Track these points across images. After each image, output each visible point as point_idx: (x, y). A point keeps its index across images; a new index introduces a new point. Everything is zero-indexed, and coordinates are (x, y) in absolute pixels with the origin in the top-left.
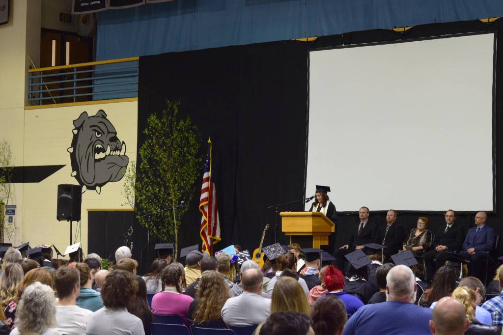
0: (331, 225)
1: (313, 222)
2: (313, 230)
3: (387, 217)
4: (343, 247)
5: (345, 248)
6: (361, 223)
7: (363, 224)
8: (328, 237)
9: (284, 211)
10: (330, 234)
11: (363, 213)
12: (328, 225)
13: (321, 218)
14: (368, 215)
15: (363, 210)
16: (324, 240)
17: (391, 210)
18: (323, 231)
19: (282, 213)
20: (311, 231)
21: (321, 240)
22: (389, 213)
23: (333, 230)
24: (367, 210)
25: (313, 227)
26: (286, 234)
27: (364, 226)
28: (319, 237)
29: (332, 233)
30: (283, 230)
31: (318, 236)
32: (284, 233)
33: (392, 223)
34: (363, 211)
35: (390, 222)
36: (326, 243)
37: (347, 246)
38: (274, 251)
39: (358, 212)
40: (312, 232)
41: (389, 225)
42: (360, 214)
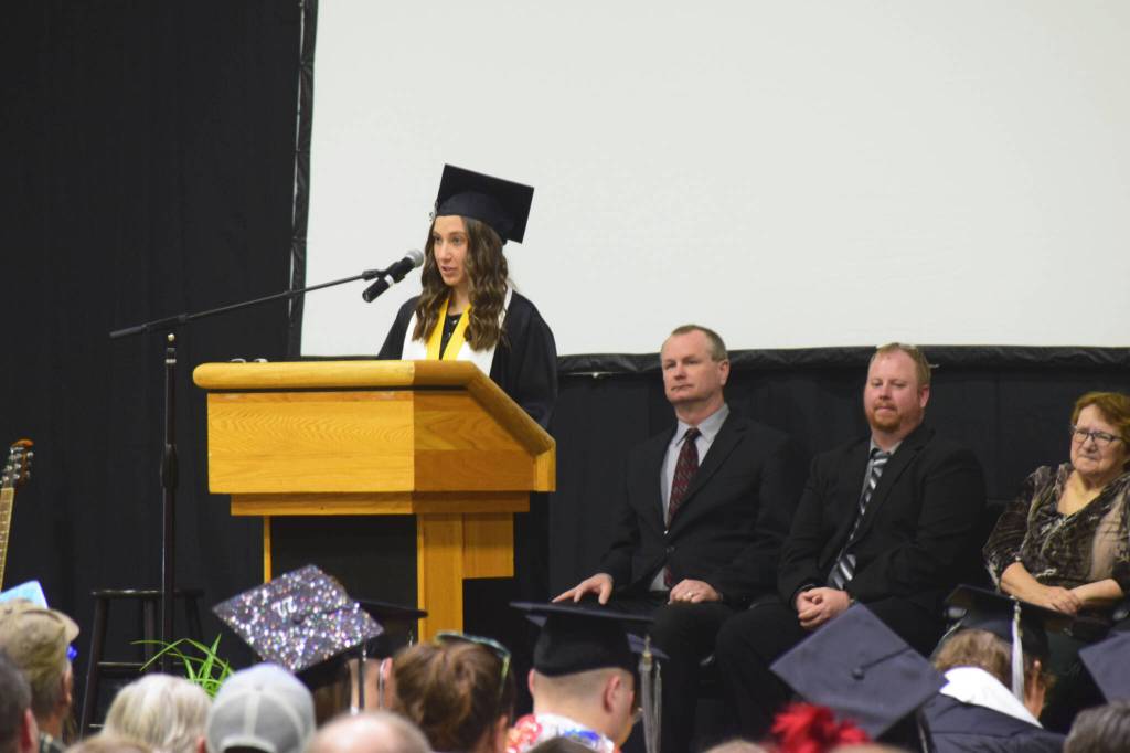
0: (535, 449)
1: (422, 428)
2: (418, 478)
3: (872, 394)
4: (577, 592)
5: (591, 595)
6: (683, 428)
8: (510, 524)
9: (225, 358)
10: (524, 506)
11: (688, 361)
12: (518, 448)
13: (468, 401)
14: (723, 375)
15: (683, 347)
16: (487, 543)
17: (893, 347)
18: (480, 486)
19: (206, 373)
20: (407, 484)
21: (466, 544)
22: (880, 368)
23: (543, 475)
24: (708, 344)
25: (421, 458)
26: (235, 511)
27: (703, 447)
28: (458, 525)
29: (537, 498)
30: (218, 483)
31: (446, 517)
32: (225, 500)
33: (904, 431)
34: (686, 352)
35: (889, 429)
36: (500, 563)
38: (297, 621)
40: (415, 496)
41: (884, 448)
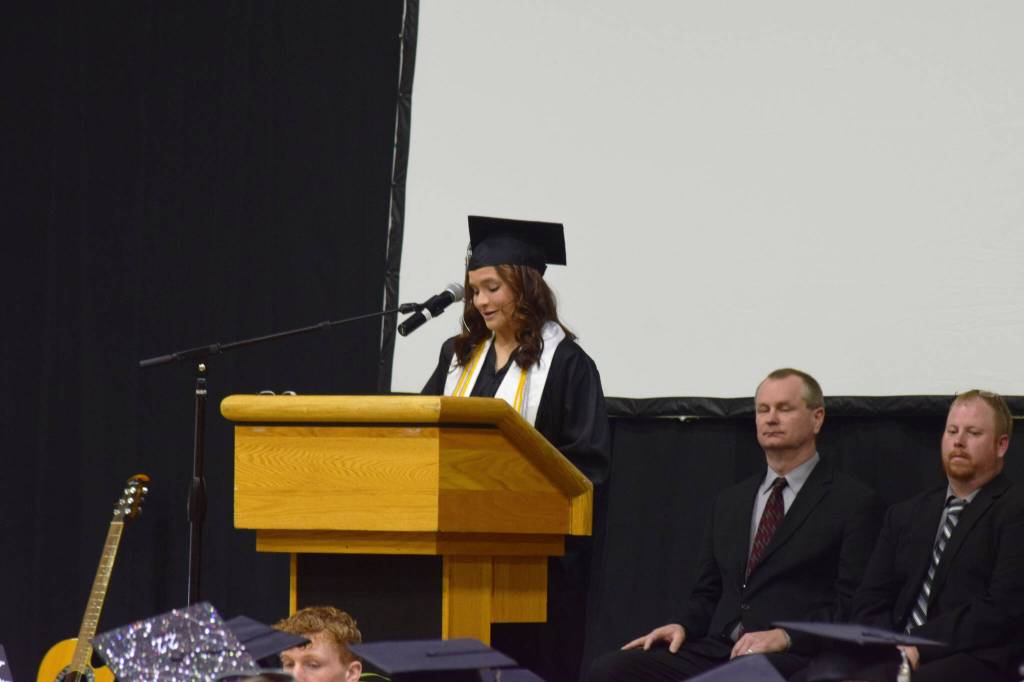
0: (570, 491)
1: (447, 466)
2: (442, 517)
3: (949, 442)
4: (647, 641)
5: (662, 643)
6: (772, 476)
7: (780, 485)
8: (544, 568)
9: (254, 390)
10: (559, 550)
12: (553, 490)
13: (499, 440)
14: (818, 424)
15: (778, 391)
16: (518, 587)
17: (973, 395)
18: (510, 528)
19: (234, 404)
20: (431, 524)
21: (494, 588)
22: (958, 416)
23: (579, 519)
24: (804, 390)
25: (448, 500)
26: (260, 548)
27: (789, 498)
28: (487, 567)
29: (571, 541)
30: (243, 519)
31: (475, 559)
32: (251, 535)
33: (981, 479)
34: (780, 398)
35: (965, 479)
36: (532, 608)
37: (675, 634)
38: (176, 659)
39: (750, 401)
40: (440, 536)
41: (961, 496)
42: (761, 420)
